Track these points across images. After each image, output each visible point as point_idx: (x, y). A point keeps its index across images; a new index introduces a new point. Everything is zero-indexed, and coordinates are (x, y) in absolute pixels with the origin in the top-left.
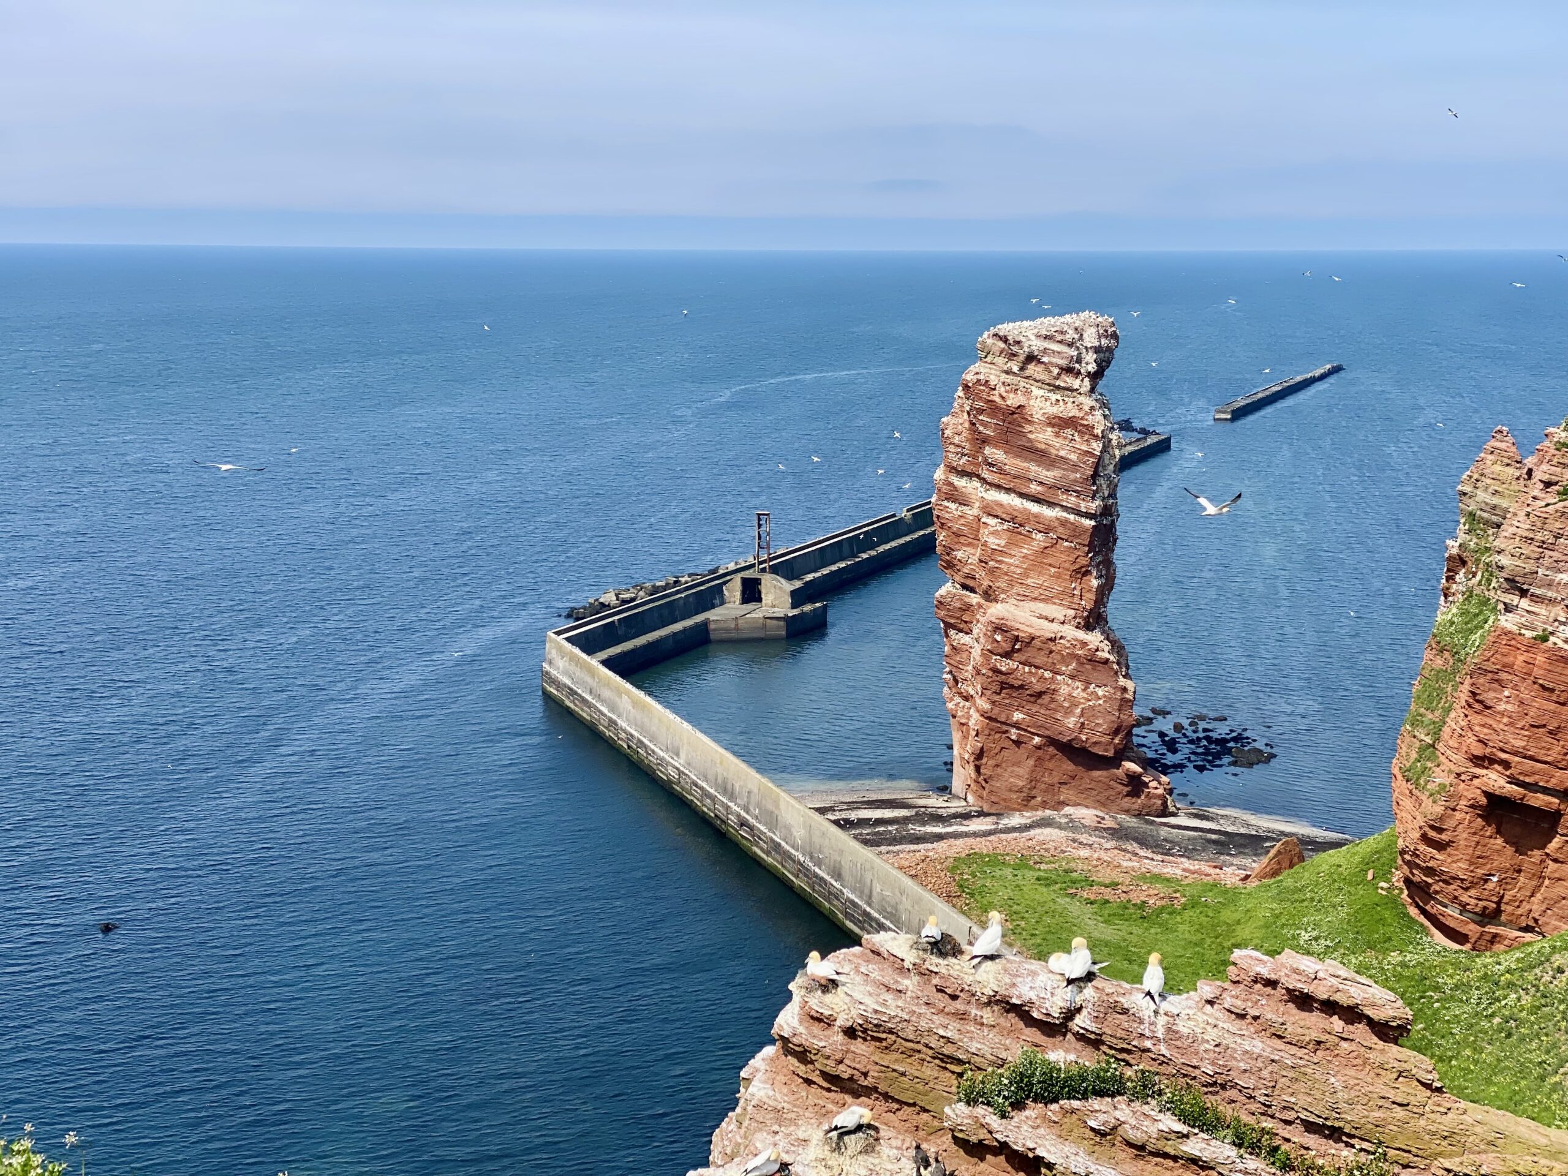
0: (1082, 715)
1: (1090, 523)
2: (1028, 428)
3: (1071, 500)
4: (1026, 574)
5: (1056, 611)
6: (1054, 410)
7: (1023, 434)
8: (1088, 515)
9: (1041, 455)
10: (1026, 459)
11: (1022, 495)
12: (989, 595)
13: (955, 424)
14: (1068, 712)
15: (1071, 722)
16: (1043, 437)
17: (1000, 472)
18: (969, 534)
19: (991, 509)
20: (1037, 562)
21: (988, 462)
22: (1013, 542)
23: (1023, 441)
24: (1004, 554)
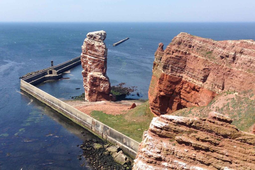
0: (104, 88)
3: (101, 58)
4: (95, 68)
5: (100, 73)
6: (98, 45)
7: (94, 48)
8: (103, 59)
9: (96, 51)
10: (94, 52)
11: (94, 57)
12: (90, 71)
13: (84, 47)
14: (102, 87)
15: (102, 89)
16: (97, 48)
17: (91, 54)
18: (86, 63)
19: (90, 59)
20: (97, 66)
21: (89, 52)
22: (93, 64)
23: (94, 49)
24: (92, 65)
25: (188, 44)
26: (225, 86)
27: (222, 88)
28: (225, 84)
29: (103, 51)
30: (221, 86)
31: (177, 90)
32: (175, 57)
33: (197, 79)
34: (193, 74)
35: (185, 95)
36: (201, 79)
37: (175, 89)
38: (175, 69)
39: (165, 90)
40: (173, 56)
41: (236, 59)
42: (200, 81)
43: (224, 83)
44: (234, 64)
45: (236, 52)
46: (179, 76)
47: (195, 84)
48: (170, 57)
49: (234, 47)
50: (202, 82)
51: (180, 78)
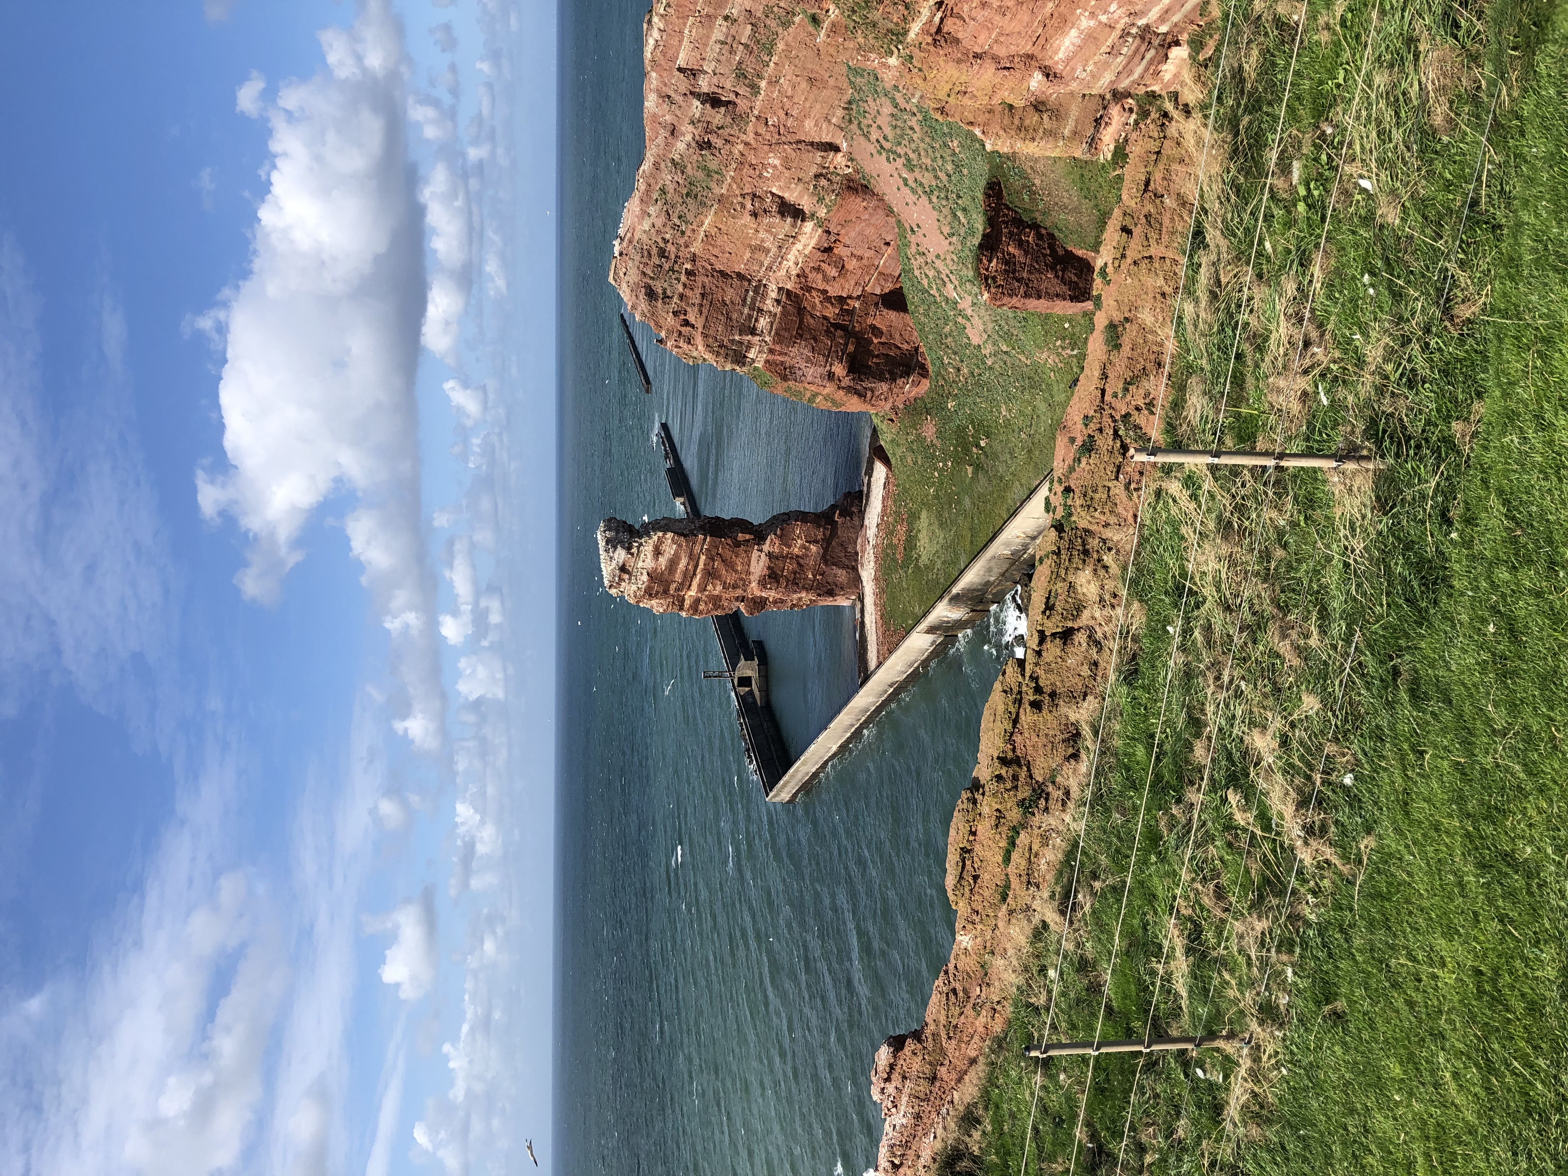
0: (810, 542)
1: (708, 539)
2: (659, 571)
3: (697, 549)
4: (736, 571)
5: (755, 554)
6: (650, 556)
7: (662, 573)
8: (705, 540)
9: (673, 563)
10: (676, 571)
11: (694, 574)
12: (747, 589)
13: (657, 606)
14: (807, 549)
15: (813, 548)
16: (663, 561)
17: (682, 584)
18: (716, 600)
19: (702, 588)
20: (730, 565)
21: (678, 590)
22: (719, 578)
23: (666, 573)
24: (725, 583)
25: (656, 260)
26: (826, 139)
27: (832, 153)
28: (817, 140)
29: (673, 539)
30: (822, 157)
31: (831, 312)
32: (704, 315)
33: (791, 240)
34: (774, 250)
35: (853, 283)
36: (794, 225)
37: (825, 318)
38: (750, 317)
39: (827, 361)
40: (699, 323)
41: (720, 91)
42: (800, 228)
43: (812, 144)
44: (738, 101)
45: (691, 93)
46: (778, 301)
47: (810, 248)
48: (705, 336)
49: (669, 97)
50: (802, 221)
51: (784, 299)
